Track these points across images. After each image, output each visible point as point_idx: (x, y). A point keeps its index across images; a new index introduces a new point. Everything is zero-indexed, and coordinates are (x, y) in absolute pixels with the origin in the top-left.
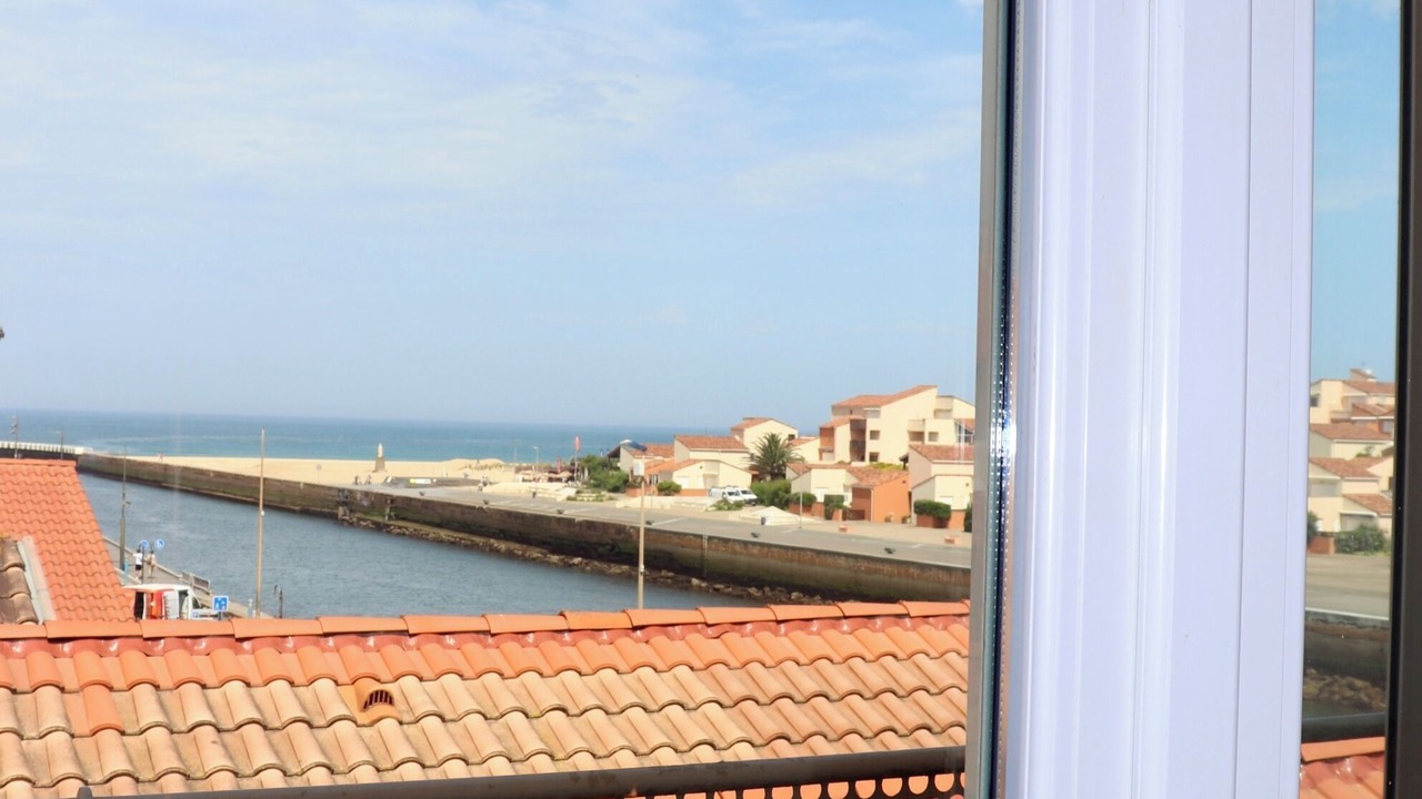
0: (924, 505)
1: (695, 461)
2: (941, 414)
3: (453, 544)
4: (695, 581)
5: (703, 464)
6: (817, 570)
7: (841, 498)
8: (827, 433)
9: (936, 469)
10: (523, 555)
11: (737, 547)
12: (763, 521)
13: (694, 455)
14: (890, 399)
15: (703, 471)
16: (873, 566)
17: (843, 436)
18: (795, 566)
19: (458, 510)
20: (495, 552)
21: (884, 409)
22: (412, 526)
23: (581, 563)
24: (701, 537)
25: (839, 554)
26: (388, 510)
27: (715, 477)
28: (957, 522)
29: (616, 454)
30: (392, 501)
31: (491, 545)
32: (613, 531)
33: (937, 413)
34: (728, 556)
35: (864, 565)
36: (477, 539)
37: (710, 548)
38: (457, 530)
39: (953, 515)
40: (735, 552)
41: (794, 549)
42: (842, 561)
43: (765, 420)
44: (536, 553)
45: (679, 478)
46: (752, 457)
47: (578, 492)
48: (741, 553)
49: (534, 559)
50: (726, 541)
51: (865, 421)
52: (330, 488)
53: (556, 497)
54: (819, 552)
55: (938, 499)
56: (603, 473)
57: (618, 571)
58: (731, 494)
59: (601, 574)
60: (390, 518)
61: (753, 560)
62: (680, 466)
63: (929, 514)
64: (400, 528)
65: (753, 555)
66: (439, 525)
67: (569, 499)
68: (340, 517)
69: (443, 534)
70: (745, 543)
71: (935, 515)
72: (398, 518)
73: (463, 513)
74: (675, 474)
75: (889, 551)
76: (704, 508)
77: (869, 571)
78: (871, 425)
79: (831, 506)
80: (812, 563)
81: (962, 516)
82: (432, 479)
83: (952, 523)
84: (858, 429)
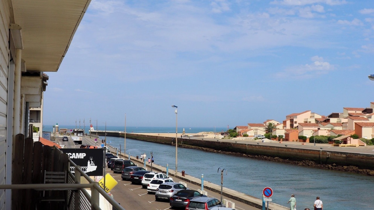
0: (300, 137)
1: (252, 129)
2: (312, 117)
3: (195, 149)
4: (244, 155)
5: (254, 130)
6: (270, 151)
7: (282, 136)
8: (285, 123)
9: (304, 128)
10: (209, 150)
11: (254, 146)
12: (263, 141)
13: (252, 128)
14: (299, 114)
15: (254, 132)
16: (282, 149)
17: (288, 123)
18: (266, 150)
19: (196, 141)
20: (203, 150)
21: (298, 116)
22: (187, 145)
23: (221, 152)
24: (246, 144)
25: (275, 147)
26: (182, 142)
27: (257, 133)
28: (308, 140)
29: (235, 129)
30: (183, 140)
31: (203, 149)
32: (228, 144)
33: (311, 117)
34: (252, 149)
35: (280, 149)
36: (200, 148)
37: (248, 147)
38: (196, 146)
39: (307, 139)
40: (253, 148)
41: (265, 146)
42: (275, 148)
43: (272, 120)
44: (212, 150)
45: (248, 133)
46: (266, 128)
47: (224, 137)
48: (254, 148)
49: (211, 151)
50: (251, 145)
51: (293, 119)
52: (170, 138)
53: (220, 138)
54: (270, 147)
55: (304, 135)
56: (233, 133)
57: (228, 153)
58: (259, 136)
59: (225, 154)
60: (182, 143)
61: (257, 149)
62: (249, 131)
63: (302, 139)
64: (184, 146)
65: (257, 148)
66: (193, 145)
67: (222, 138)
68: (172, 144)
69: (193, 147)
70: (255, 145)
71: (303, 139)
72: (184, 144)
73: (197, 142)
74: (247, 132)
75: (286, 146)
76: (252, 139)
77: (281, 151)
78: (295, 120)
79: (280, 138)
80: (269, 149)
81: (309, 139)
82: (193, 135)
83: (307, 141)
84: (292, 121)
